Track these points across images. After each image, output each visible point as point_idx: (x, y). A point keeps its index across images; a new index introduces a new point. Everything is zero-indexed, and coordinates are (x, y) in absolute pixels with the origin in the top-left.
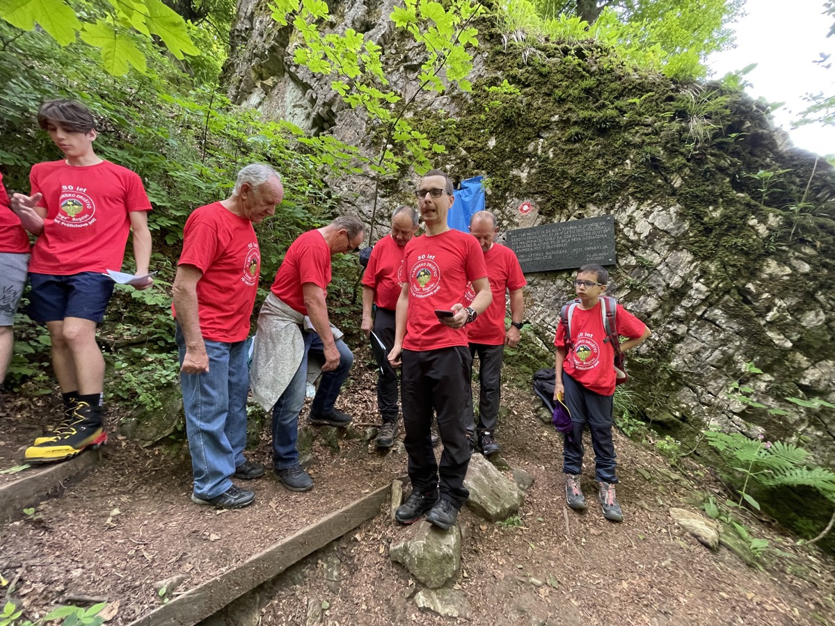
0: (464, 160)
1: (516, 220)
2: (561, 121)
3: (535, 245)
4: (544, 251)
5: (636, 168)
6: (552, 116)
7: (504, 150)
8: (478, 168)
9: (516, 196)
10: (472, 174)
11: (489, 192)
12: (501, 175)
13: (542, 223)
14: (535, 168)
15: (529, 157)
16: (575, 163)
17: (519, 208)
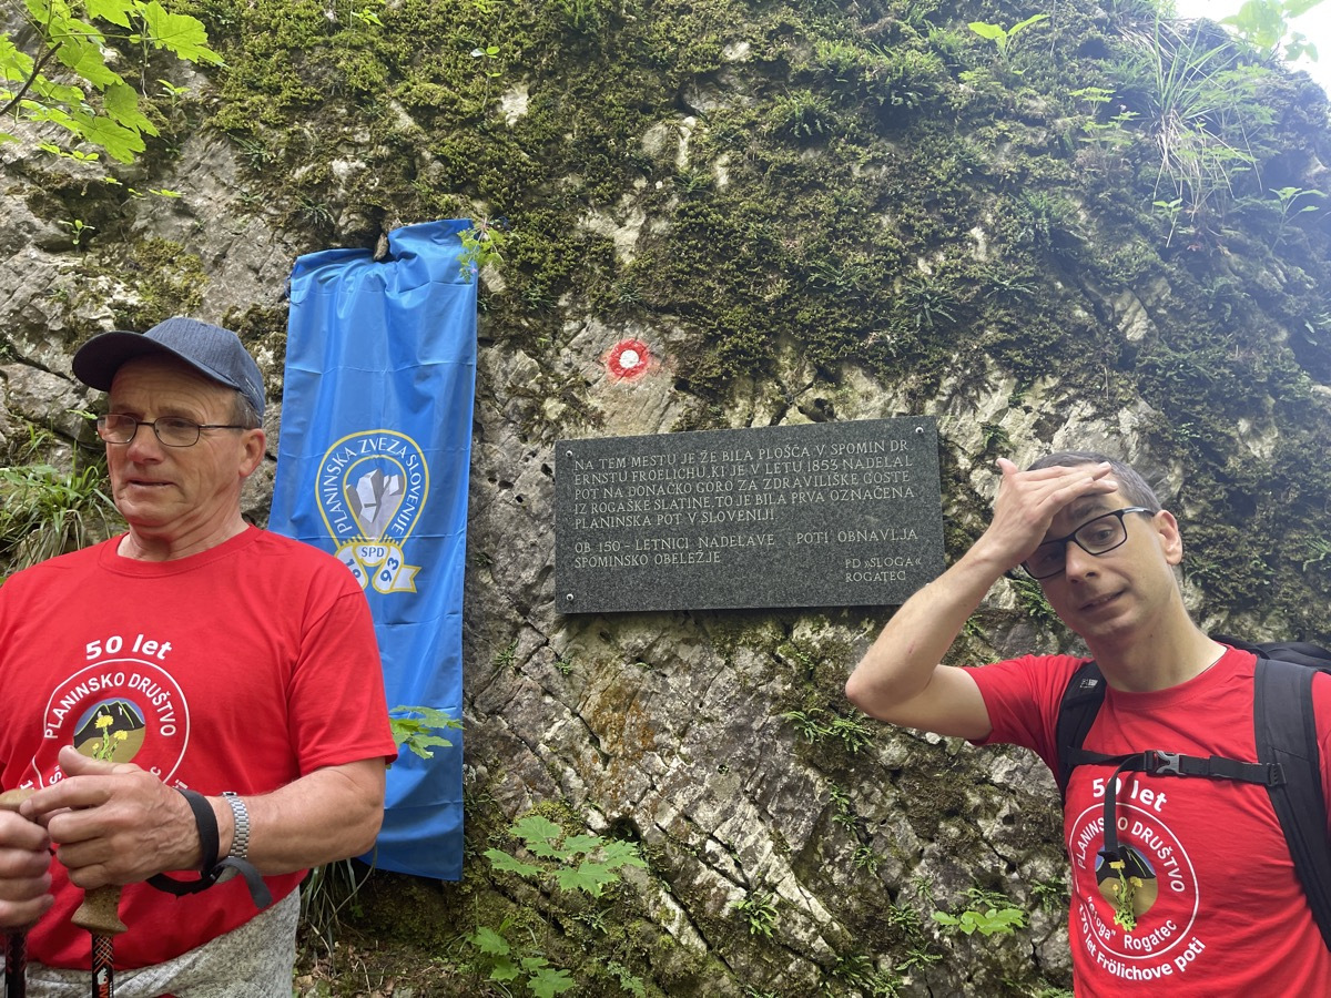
0: (404, 148)
1: (593, 402)
2: (757, 64)
3: (660, 504)
4: (692, 533)
5: (1006, 259)
6: (728, 41)
7: (558, 138)
8: (456, 190)
9: (594, 311)
10: (433, 209)
11: (496, 285)
12: (542, 225)
13: (689, 425)
14: (666, 215)
15: (646, 173)
16: (805, 217)
17: (607, 356)
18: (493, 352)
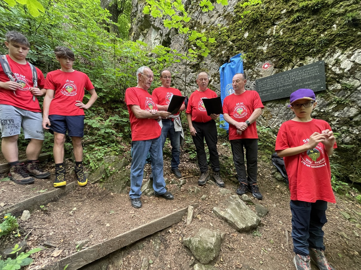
0: (231, 47)
1: (261, 73)
2: (288, 12)
3: (272, 85)
4: (278, 88)
5: (341, 28)
6: (282, 10)
7: (253, 37)
8: (239, 50)
9: (260, 61)
10: (236, 54)
11: (245, 61)
12: (251, 51)
13: (277, 73)
14: (272, 43)
15: (268, 37)
16: (297, 34)
17: (263, 66)
18: (245, 70)
